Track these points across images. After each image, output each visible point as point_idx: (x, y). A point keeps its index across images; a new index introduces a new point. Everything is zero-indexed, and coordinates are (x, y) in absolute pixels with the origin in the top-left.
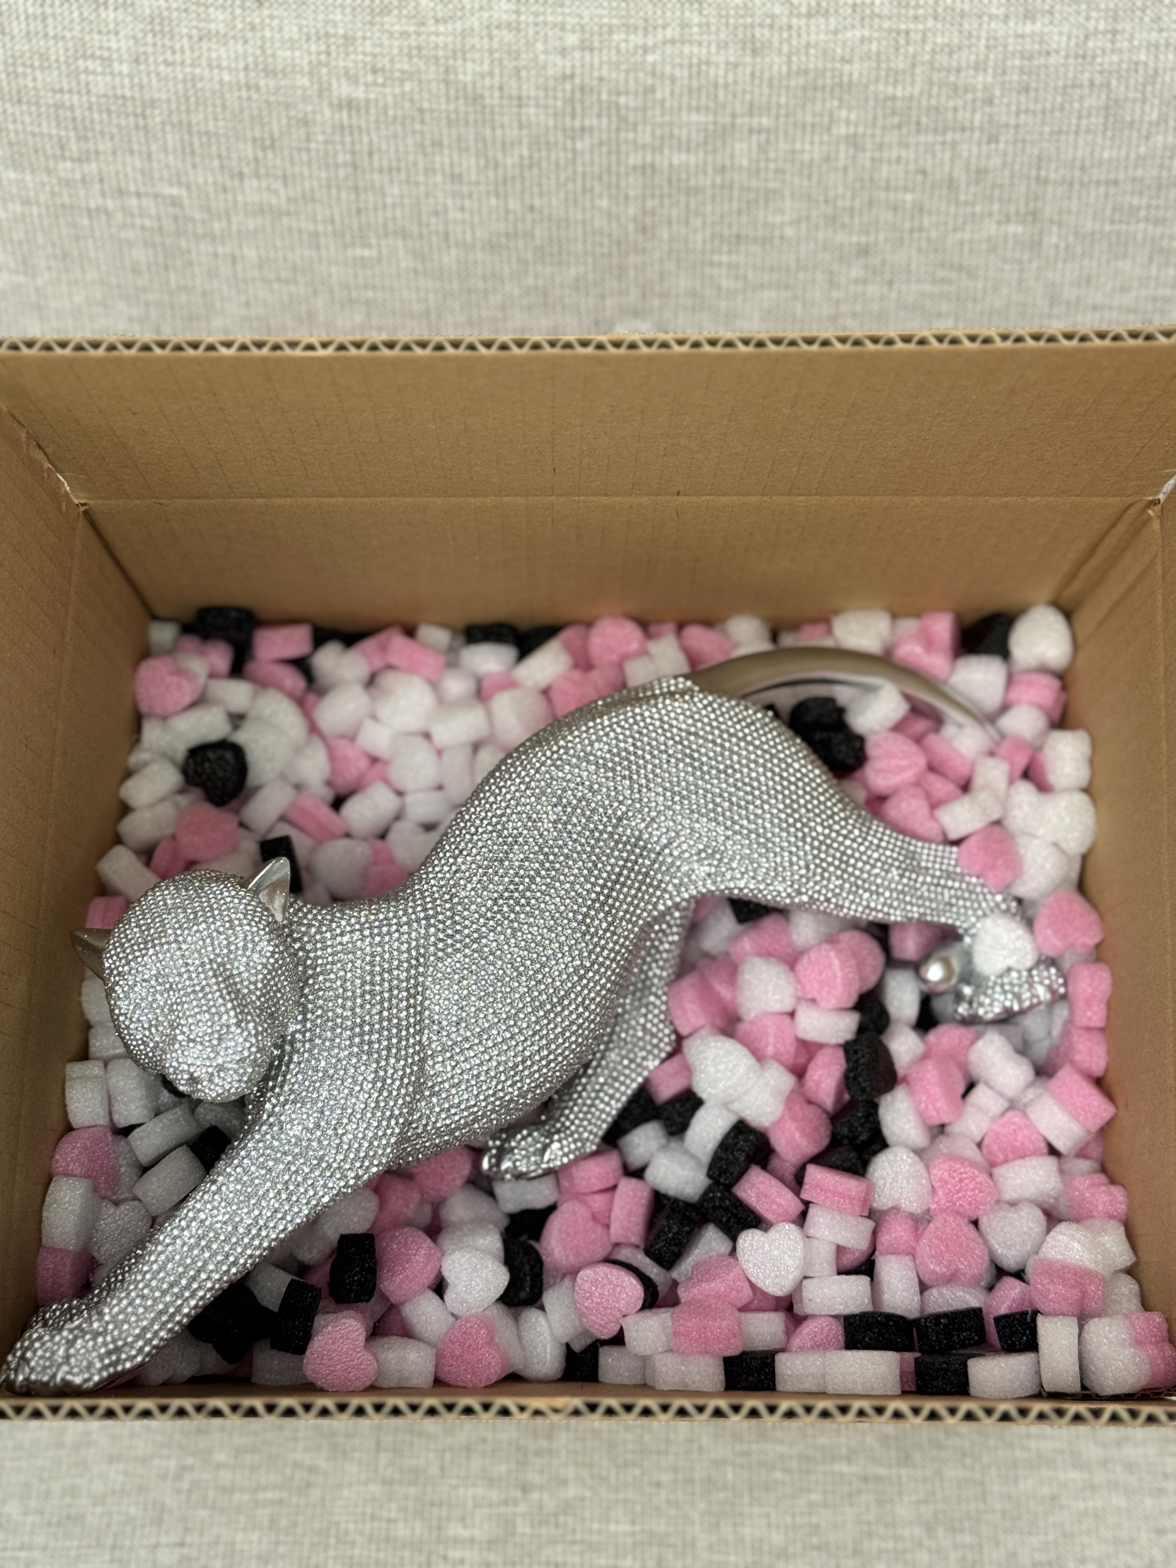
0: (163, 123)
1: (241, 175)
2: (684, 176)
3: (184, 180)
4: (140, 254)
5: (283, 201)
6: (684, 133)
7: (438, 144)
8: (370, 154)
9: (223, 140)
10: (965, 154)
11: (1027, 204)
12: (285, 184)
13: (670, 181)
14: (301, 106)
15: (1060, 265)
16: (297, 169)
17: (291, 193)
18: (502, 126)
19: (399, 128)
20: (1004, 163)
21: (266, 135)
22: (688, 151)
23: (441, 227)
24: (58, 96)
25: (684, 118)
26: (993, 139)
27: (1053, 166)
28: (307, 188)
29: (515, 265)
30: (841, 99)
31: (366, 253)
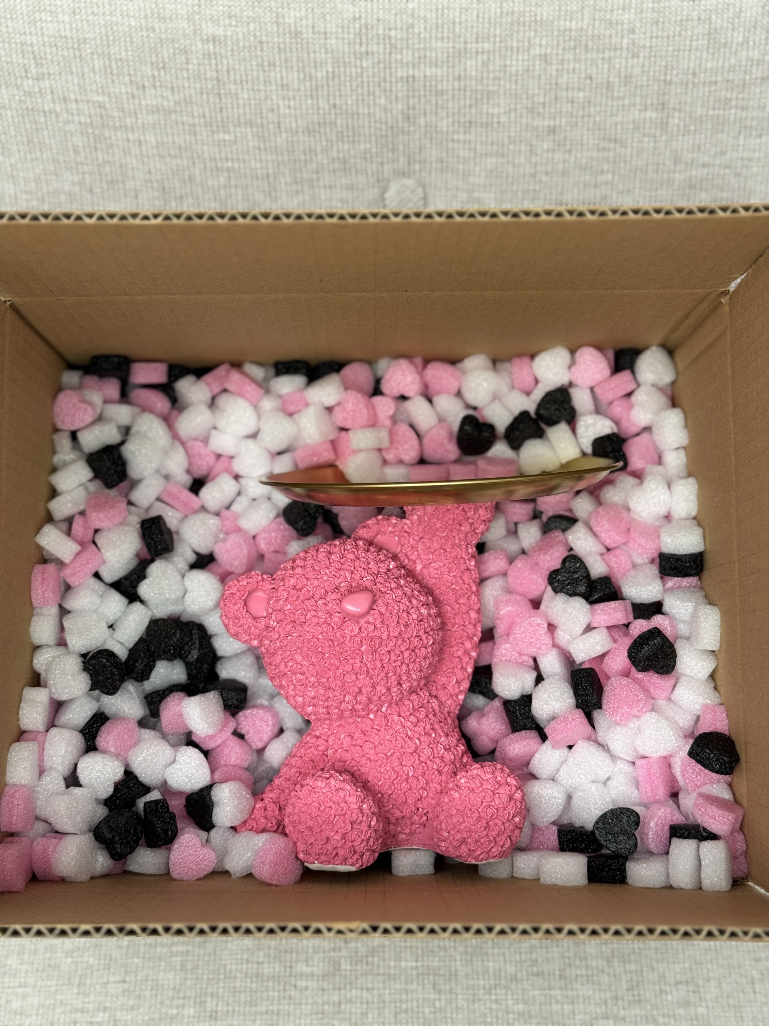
0: (92, 54)
1: (144, 87)
2: (434, 83)
3: (106, 90)
4: (78, 141)
5: (172, 103)
6: (434, 54)
7: (272, 64)
8: (228, 72)
9: (131, 64)
10: (617, 66)
11: (658, 98)
12: (173, 92)
13: (425, 86)
14: (182, 41)
15: (680, 138)
16: (180, 81)
17: (177, 99)
18: (314, 52)
19: (247, 54)
20: (643, 71)
21: (160, 60)
22: (436, 66)
23: (276, 120)
24: (23, 37)
25: (434, 45)
26: (636, 55)
27: (675, 72)
28: (187, 95)
29: (324, 143)
30: (535, 31)
31: (227, 137)
